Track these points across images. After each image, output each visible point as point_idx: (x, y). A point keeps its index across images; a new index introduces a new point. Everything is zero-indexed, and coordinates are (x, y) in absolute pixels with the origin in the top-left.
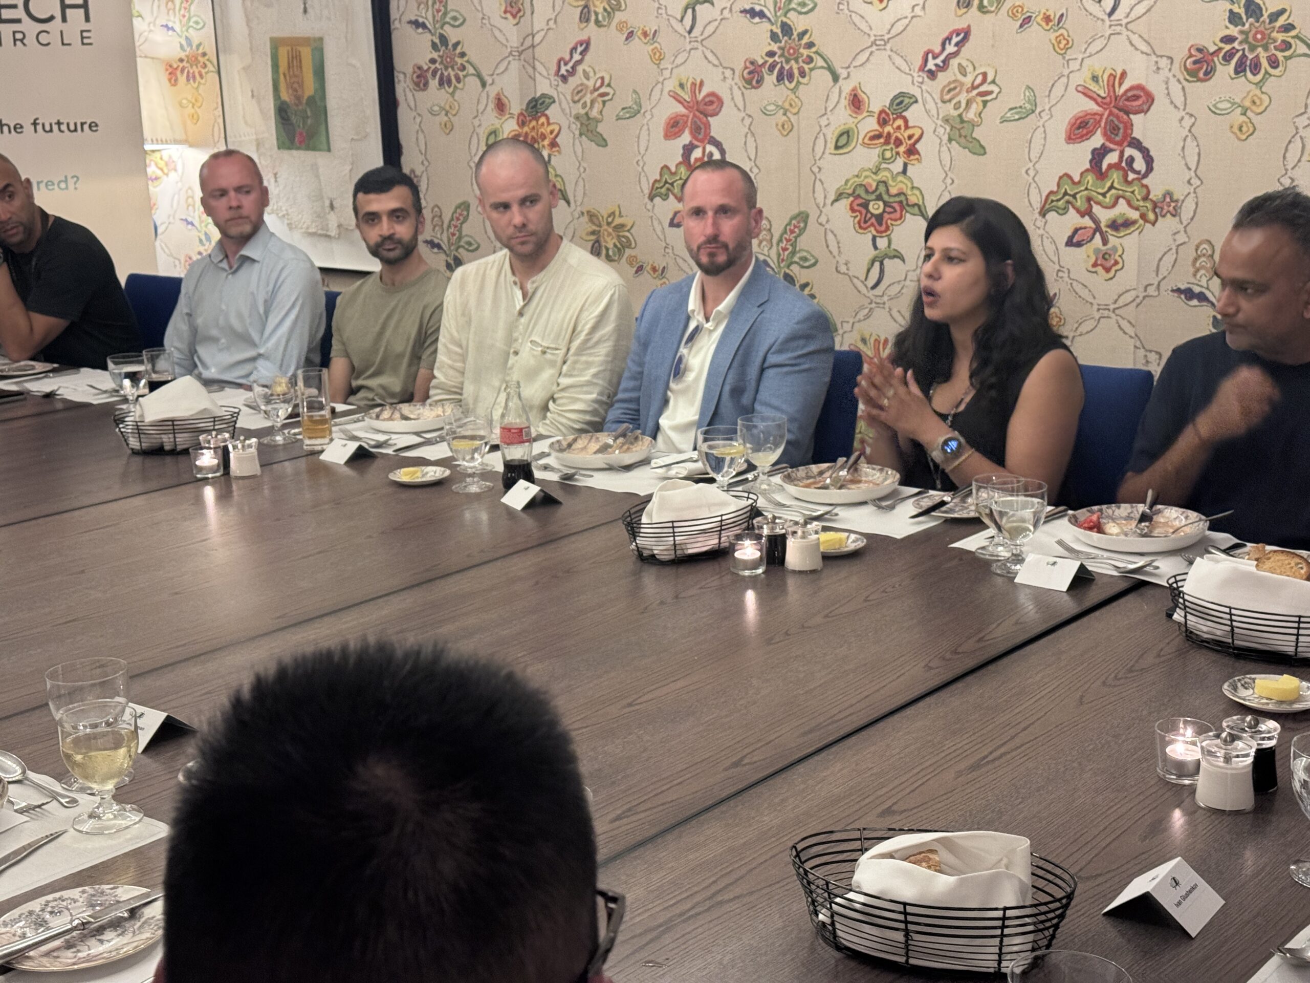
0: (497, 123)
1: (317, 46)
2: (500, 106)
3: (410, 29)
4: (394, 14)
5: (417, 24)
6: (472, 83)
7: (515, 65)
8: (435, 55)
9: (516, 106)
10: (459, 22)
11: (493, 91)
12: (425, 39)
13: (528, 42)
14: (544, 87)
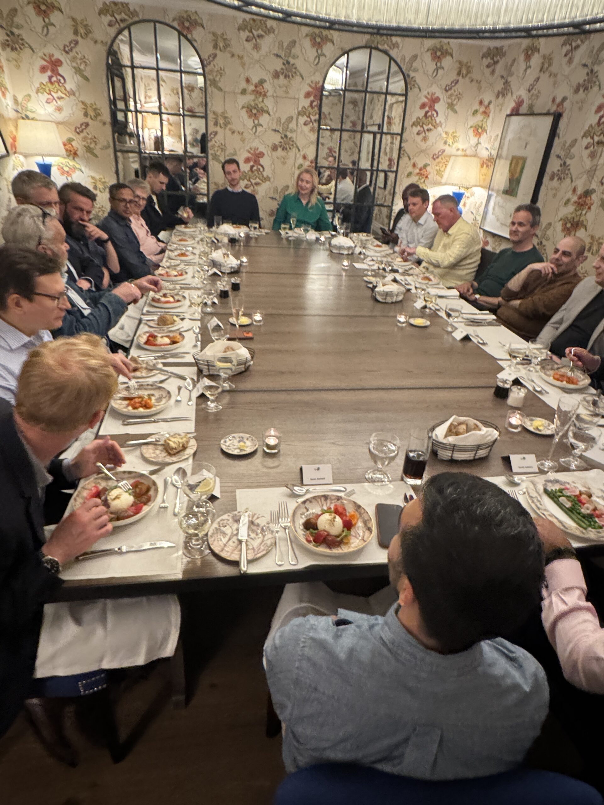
0: (571, 196)
1: (524, 160)
2: (574, 190)
3: (555, 158)
4: (552, 151)
5: (558, 157)
6: (568, 180)
7: (585, 176)
8: (560, 168)
9: (580, 191)
10: (572, 158)
11: (574, 184)
12: (559, 162)
13: (594, 168)
14: (594, 186)
